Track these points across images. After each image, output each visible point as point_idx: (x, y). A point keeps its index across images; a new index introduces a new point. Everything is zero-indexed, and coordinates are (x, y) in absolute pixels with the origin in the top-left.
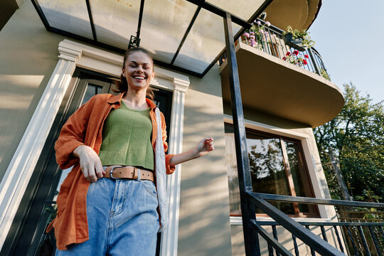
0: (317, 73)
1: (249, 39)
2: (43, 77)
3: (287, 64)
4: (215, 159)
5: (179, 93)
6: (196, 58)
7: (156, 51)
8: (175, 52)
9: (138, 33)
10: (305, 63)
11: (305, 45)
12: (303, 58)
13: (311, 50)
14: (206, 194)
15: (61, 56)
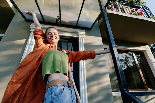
0: (149, 17)
1: (111, 8)
2: (25, 40)
3: (132, 16)
4: (101, 66)
5: (81, 38)
6: (87, 21)
7: (69, 21)
8: (77, 20)
9: (60, 15)
10: (142, 14)
11: (141, 5)
12: (140, 12)
13: (144, 7)
14: (99, 84)
15: (32, 30)
